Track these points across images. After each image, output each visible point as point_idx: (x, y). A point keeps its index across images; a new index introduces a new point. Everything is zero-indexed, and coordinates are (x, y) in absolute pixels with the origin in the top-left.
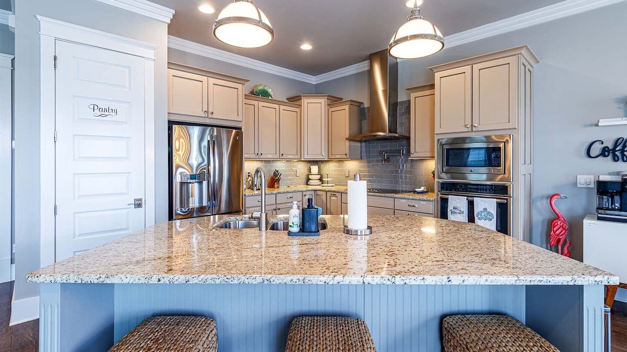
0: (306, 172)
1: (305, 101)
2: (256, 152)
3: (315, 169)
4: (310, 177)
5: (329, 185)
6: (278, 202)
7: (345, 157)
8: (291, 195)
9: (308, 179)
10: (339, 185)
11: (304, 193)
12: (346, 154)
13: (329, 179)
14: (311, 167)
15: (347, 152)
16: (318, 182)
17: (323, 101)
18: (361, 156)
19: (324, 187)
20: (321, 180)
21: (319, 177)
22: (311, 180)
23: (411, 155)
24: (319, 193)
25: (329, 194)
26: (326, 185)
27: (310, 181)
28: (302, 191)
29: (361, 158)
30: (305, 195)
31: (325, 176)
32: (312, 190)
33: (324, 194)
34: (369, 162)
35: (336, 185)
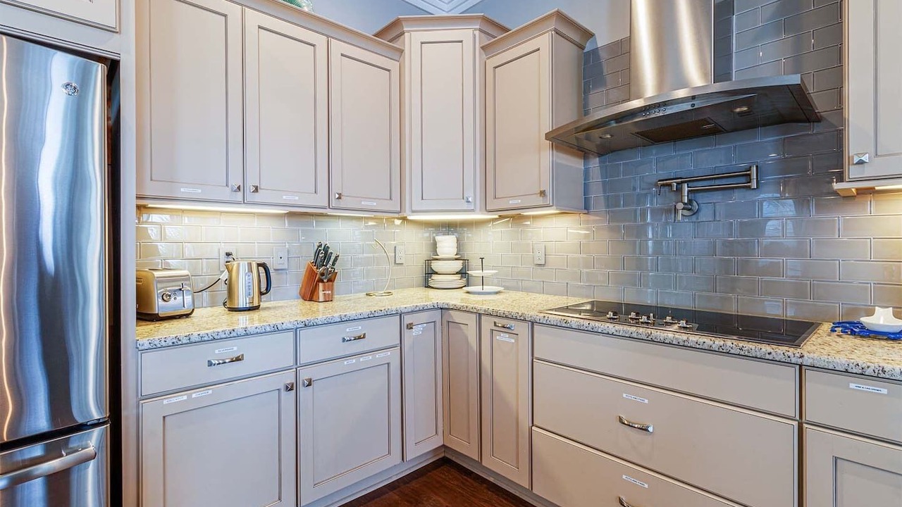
0: (424, 253)
1: (413, 38)
2: (236, 181)
3: (447, 244)
4: (436, 266)
5: (487, 288)
6: (303, 359)
7: (540, 201)
8: (358, 329)
9: (430, 273)
10: (517, 289)
11: (408, 320)
12: (543, 193)
13: (487, 272)
14: (438, 238)
15: (547, 187)
16: (457, 281)
17: (468, 34)
18: (587, 201)
19: (471, 296)
20: (463, 273)
21: (458, 265)
22: (436, 273)
23: (853, 172)
24: (457, 317)
25: (487, 324)
26: (478, 288)
27: (435, 277)
28: (401, 315)
29: (587, 208)
30: (410, 327)
31: (475, 262)
32: (434, 309)
33: (471, 320)
34: (614, 217)
35: (507, 288)
